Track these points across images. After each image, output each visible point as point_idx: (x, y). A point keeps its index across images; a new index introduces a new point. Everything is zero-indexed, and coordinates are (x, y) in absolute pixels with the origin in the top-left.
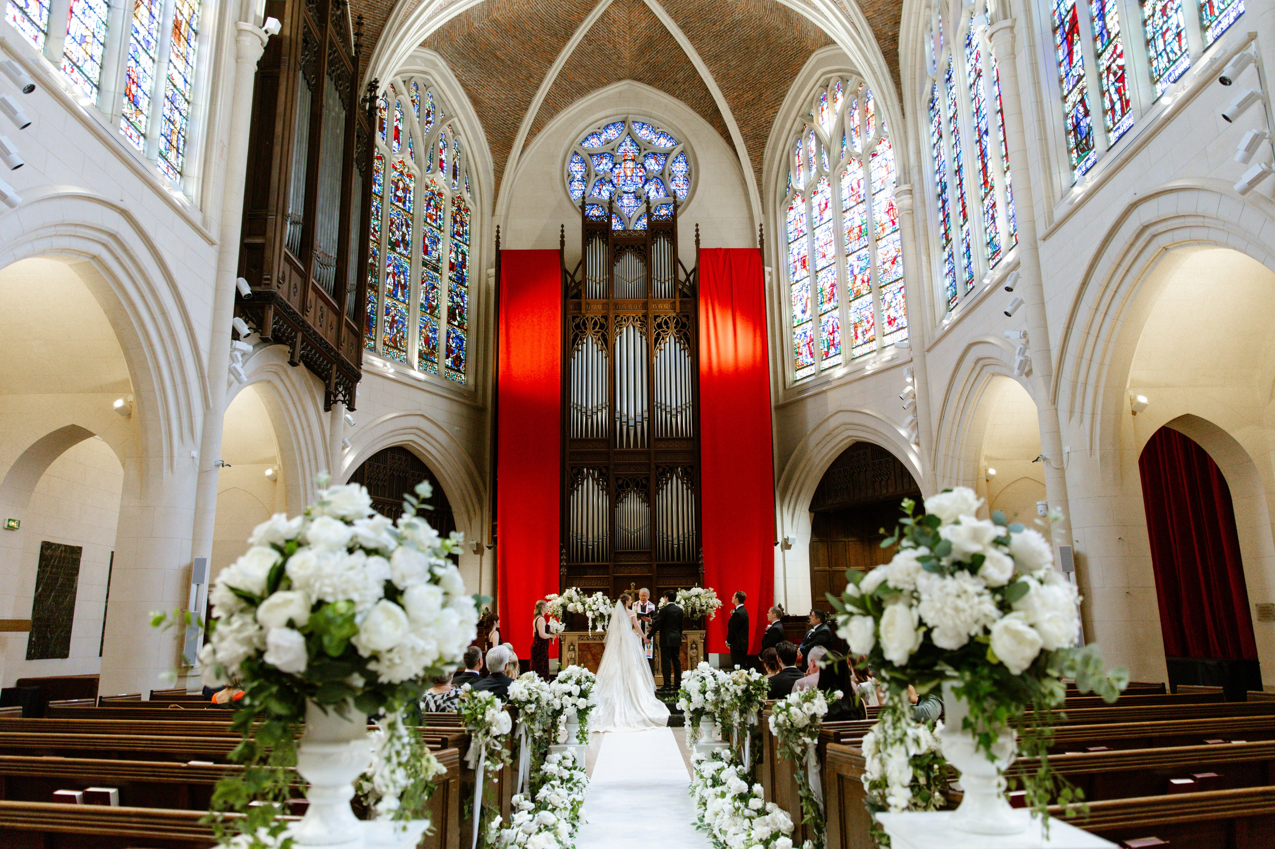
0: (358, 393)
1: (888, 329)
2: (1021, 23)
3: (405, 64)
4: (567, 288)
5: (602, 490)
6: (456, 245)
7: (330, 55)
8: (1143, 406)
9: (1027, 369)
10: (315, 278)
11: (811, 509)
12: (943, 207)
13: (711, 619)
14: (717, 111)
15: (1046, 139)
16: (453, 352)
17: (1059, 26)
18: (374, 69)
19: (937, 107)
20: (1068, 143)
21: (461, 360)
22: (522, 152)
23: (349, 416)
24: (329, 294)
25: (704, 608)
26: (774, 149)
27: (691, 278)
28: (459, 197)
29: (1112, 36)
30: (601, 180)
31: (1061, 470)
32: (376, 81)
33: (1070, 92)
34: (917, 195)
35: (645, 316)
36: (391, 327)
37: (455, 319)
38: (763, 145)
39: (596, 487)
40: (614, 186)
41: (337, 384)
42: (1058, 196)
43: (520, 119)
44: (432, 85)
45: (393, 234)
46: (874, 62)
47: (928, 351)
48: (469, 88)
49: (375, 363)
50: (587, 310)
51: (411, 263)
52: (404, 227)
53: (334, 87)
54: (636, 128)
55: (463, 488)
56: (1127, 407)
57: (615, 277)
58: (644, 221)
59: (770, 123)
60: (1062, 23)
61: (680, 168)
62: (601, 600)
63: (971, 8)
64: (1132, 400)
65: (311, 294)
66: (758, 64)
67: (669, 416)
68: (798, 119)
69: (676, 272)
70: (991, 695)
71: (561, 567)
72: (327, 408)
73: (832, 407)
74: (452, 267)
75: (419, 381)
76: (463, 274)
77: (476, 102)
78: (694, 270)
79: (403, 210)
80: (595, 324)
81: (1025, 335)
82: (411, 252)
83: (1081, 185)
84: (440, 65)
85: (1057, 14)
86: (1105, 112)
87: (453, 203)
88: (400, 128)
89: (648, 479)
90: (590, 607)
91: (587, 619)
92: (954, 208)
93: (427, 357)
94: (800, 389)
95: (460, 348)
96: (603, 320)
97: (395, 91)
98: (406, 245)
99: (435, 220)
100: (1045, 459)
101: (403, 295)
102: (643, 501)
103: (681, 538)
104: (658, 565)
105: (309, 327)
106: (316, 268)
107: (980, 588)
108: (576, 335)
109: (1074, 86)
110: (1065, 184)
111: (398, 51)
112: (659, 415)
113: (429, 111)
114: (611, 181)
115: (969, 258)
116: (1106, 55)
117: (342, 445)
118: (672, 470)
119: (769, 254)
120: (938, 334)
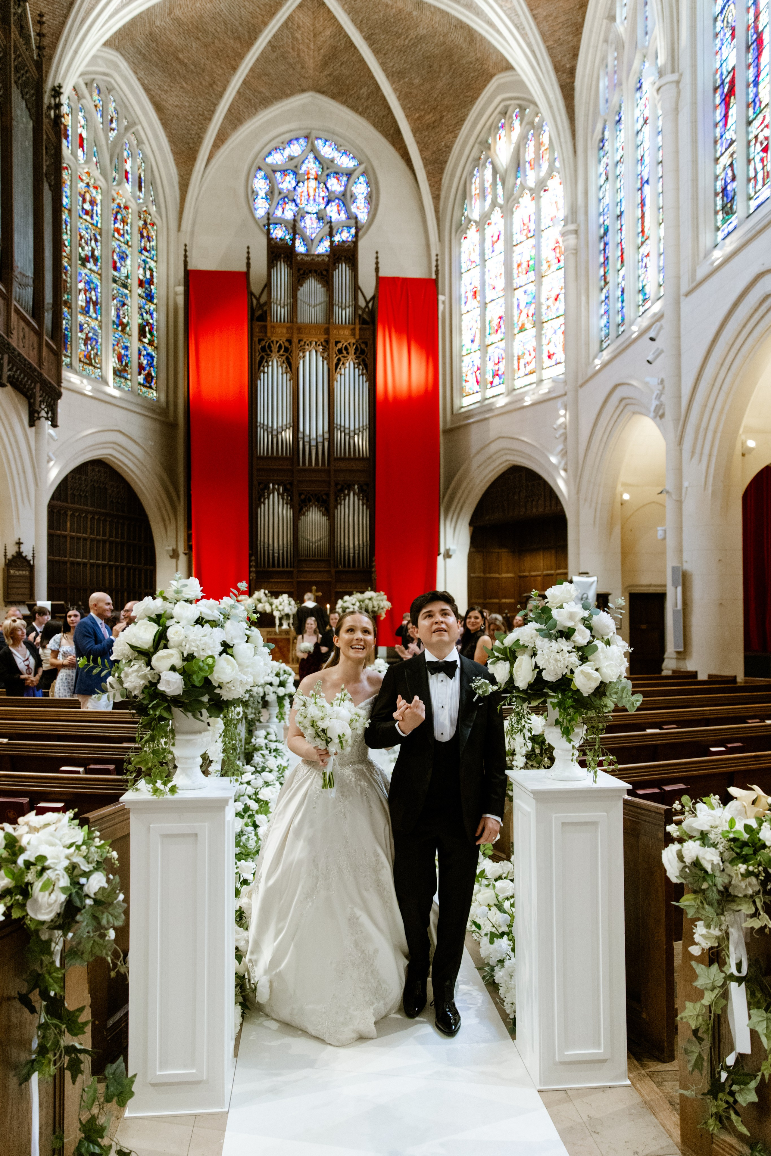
0: (59, 410)
1: (547, 362)
2: (687, 79)
3: (88, 65)
4: (253, 311)
5: (287, 504)
6: (144, 261)
7: (15, 59)
8: (751, 450)
9: (661, 412)
10: (15, 300)
11: (471, 524)
12: (604, 249)
13: (382, 618)
14: (398, 131)
15: (697, 199)
16: (144, 369)
17: (719, 86)
18: (56, 71)
19: (606, 148)
20: (716, 205)
21: (152, 378)
22: (206, 165)
23: (52, 431)
24: (29, 314)
25: (376, 609)
26: (453, 175)
27: (370, 305)
28: (145, 211)
29: (763, 106)
30: (284, 198)
31: (680, 502)
32: (60, 87)
33: (722, 155)
34: (582, 236)
35: (327, 341)
36: (85, 344)
37: (145, 337)
38: (441, 171)
39: (281, 501)
40: (297, 205)
41: (41, 402)
42: (702, 254)
43: (204, 130)
44: (114, 89)
45: (83, 249)
46: (551, 96)
47: (581, 386)
48: (152, 93)
49: (72, 380)
50: (272, 333)
51: (101, 280)
52: (93, 242)
53: (20, 95)
54: (319, 143)
55: (158, 497)
56: (738, 451)
57: (299, 302)
58: (327, 243)
59: (449, 148)
60: (722, 83)
61: (360, 189)
62: (286, 602)
63: (644, 51)
64: (743, 443)
65: (14, 316)
66: (441, 85)
67: (347, 437)
68: (477, 146)
69: (356, 299)
70: (572, 706)
71: (250, 572)
72: (32, 424)
73: (493, 433)
74: (141, 284)
75: (114, 397)
76: (151, 291)
77: (159, 108)
78: (373, 298)
79: (92, 224)
80: (280, 347)
81: (662, 381)
82: (101, 268)
83: (721, 249)
84: (122, 66)
85: (719, 73)
86: (749, 180)
87: (140, 217)
88: (84, 135)
89: (328, 495)
90: (277, 607)
91: (274, 617)
92: (613, 253)
93: (119, 373)
94: (465, 415)
95: (151, 365)
96: (287, 344)
97: (77, 94)
98: (96, 261)
99: (123, 236)
100: (667, 492)
101: (95, 312)
102: (324, 515)
103: (357, 548)
104: (336, 572)
105: (14, 349)
106: (16, 290)
107: (570, 648)
108: (262, 358)
109: (726, 149)
110: (709, 244)
111: (80, 52)
112: (338, 435)
113: (112, 118)
114: (294, 201)
115: (623, 302)
116: (756, 123)
117: (46, 458)
118: (350, 488)
119: (444, 284)
120: (590, 373)
